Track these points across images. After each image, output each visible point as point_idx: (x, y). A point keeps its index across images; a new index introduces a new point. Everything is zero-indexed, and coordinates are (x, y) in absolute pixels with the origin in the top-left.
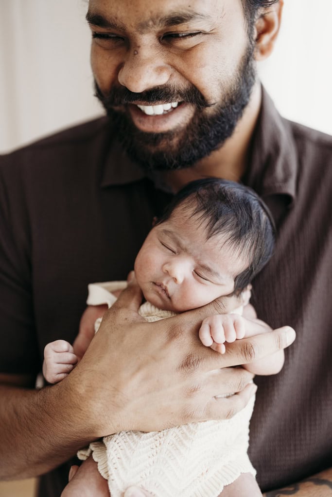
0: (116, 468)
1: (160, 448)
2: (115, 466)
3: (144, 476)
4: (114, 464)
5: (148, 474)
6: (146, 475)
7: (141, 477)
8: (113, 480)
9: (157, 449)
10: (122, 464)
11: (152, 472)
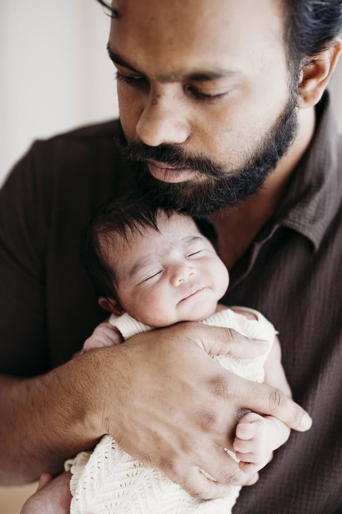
0: (84, 489)
1: (135, 478)
2: (85, 486)
3: (109, 506)
4: (85, 483)
5: (114, 505)
6: (111, 505)
7: (106, 506)
8: (77, 500)
9: (132, 479)
10: (92, 485)
11: (118, 504)
